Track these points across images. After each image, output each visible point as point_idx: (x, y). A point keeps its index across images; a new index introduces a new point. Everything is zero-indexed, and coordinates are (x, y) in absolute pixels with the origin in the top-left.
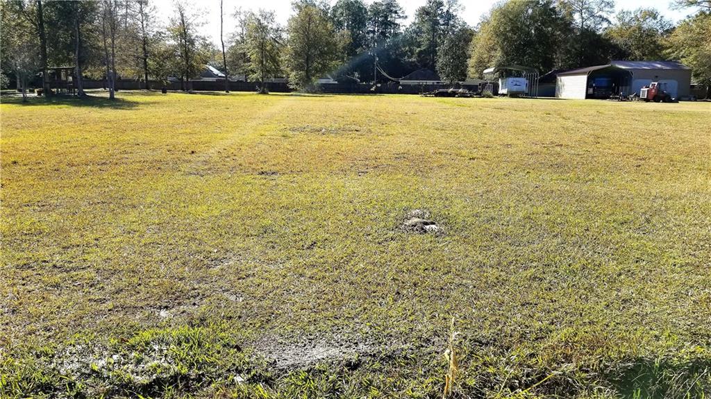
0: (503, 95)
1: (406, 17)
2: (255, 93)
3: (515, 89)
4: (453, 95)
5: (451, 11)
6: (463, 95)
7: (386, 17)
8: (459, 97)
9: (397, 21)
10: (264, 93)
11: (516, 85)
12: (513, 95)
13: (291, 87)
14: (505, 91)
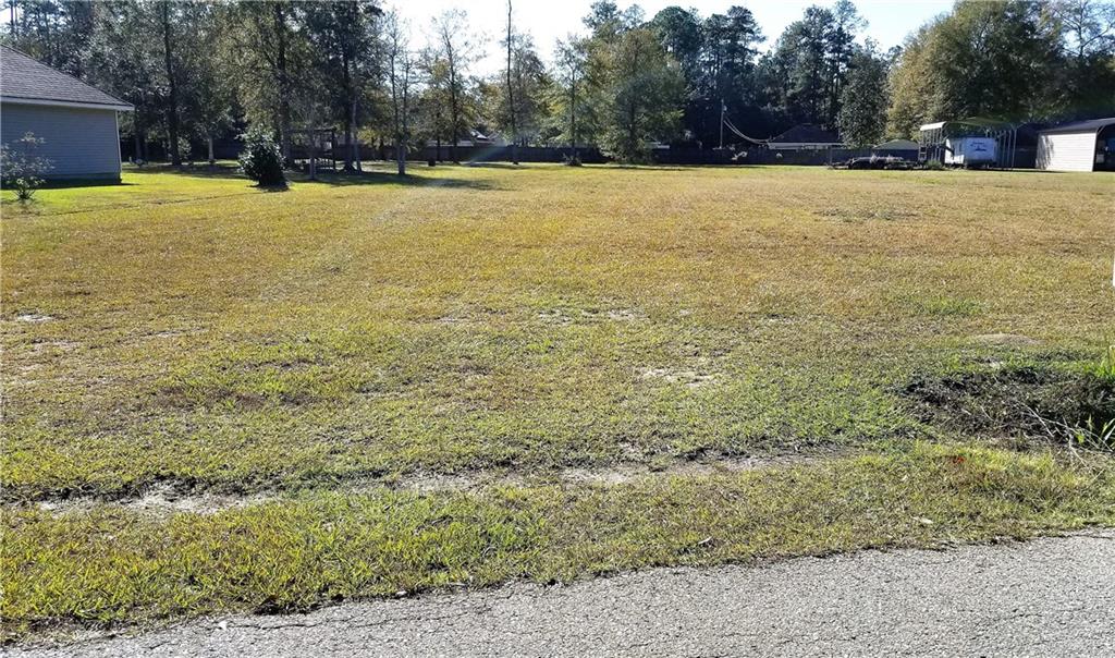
0: (956, 166)
1: (764, 38)
2: (562, 164)
3: (977, 156)
4: (879, 165)
5: (844, 27)
6: (896, 167)
7: (735, 39)
8: (888, 169)
9: (752, 45)
10: (574, 164)
11: (978, 149)
12: (974, 165)
13: (606, 154)
14: (959, 159)
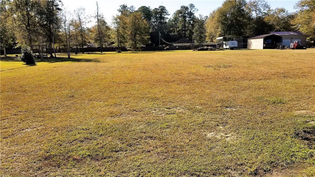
0: (227, 49)
1: (169, 14)
2: (114, 52)
3: (232, 46)
4: (207, 50)
5: (192, 11)
6: (211, 50)
7: (161, 15)
9: (166, 16)
11: (233, 44)
